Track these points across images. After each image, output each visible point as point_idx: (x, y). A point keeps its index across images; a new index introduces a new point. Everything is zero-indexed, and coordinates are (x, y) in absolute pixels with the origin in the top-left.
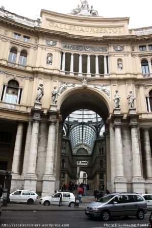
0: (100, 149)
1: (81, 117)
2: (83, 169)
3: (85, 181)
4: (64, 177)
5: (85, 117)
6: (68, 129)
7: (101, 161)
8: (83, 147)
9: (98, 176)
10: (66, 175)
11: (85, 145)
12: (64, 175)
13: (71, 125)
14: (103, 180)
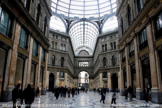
0: (103, 46)
1: (82, 13)
2: (85, 69)
3: (86, 80)
4: (63, 77)
5: (86, 13)
6: (69, 25)
7: (105, 58)
8: (85, 49)
9: (101, 75)
10: (66, 74)
11: (87, 48)
12: (63, 74)
13: (72, 21)
14: (107, 79)
